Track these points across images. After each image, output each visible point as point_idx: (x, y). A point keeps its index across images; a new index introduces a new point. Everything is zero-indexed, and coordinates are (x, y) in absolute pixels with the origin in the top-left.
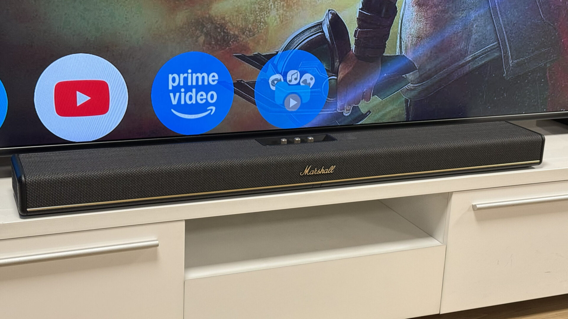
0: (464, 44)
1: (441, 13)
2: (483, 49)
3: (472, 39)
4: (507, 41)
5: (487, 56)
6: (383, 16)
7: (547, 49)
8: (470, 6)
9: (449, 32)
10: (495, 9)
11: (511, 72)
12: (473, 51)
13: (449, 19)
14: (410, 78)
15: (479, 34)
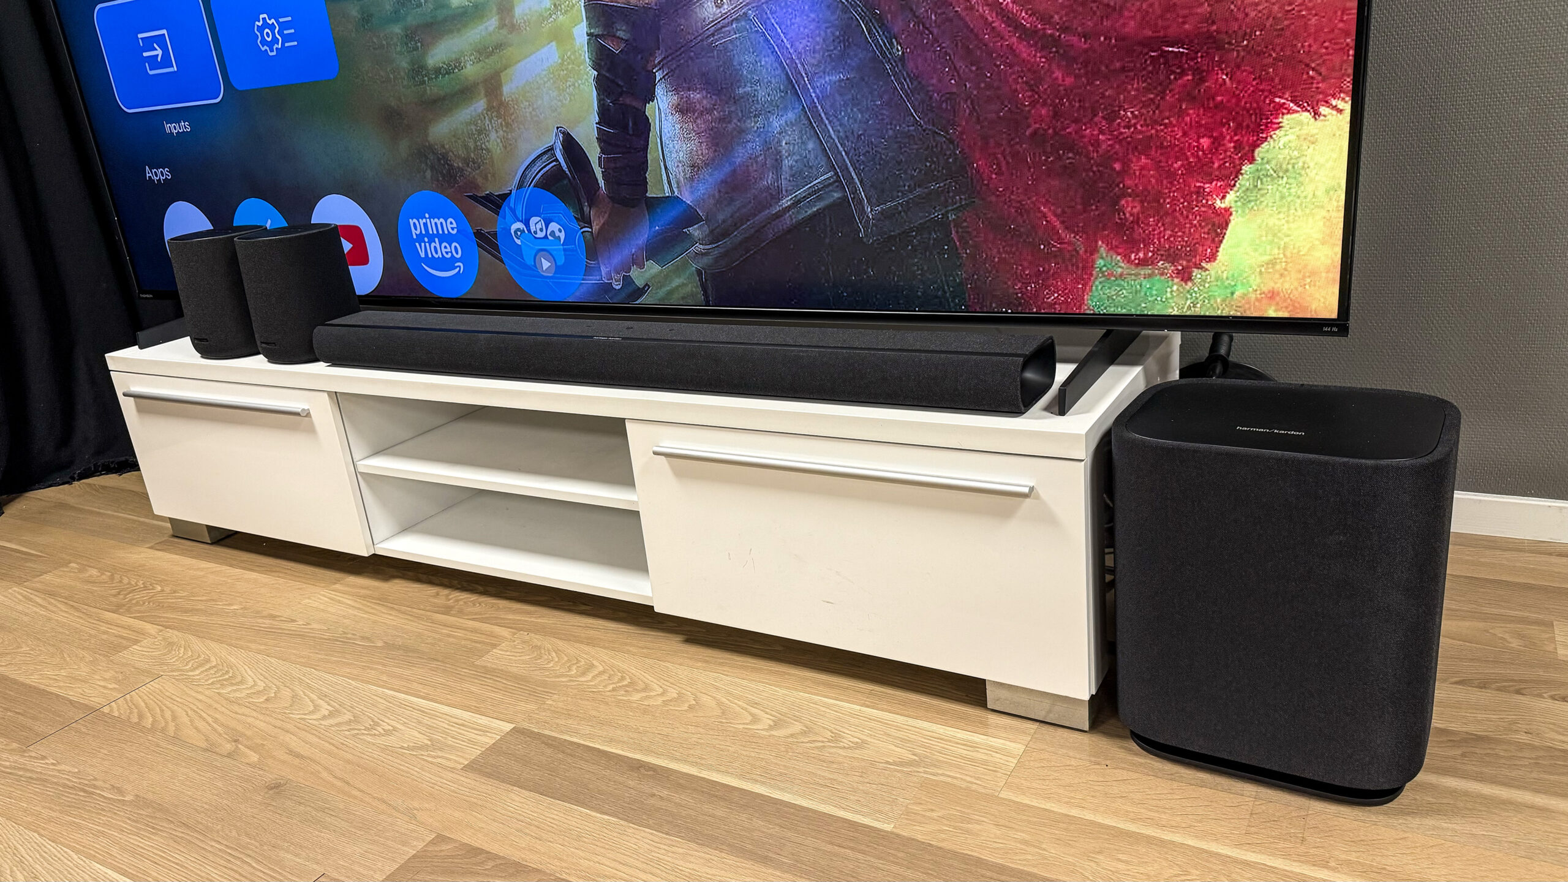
0: (772, 177)
1: (719, 123)
2: (810, 185)
3: (784, 167)
4: (851, 169)
5: (819, 199)
6: (631, 132)
7: (942, 185)
8: (768, 107)
9: (740, 155)
10: (815, 110)
11: (874, 228)
12: (791, 190)
13: (735, 133)
14: (696, 234)
15: (795, 158)
